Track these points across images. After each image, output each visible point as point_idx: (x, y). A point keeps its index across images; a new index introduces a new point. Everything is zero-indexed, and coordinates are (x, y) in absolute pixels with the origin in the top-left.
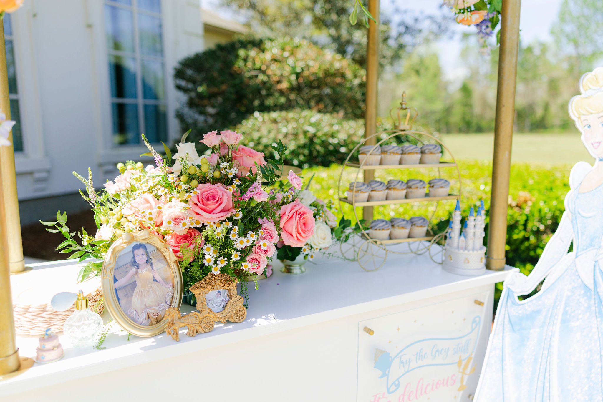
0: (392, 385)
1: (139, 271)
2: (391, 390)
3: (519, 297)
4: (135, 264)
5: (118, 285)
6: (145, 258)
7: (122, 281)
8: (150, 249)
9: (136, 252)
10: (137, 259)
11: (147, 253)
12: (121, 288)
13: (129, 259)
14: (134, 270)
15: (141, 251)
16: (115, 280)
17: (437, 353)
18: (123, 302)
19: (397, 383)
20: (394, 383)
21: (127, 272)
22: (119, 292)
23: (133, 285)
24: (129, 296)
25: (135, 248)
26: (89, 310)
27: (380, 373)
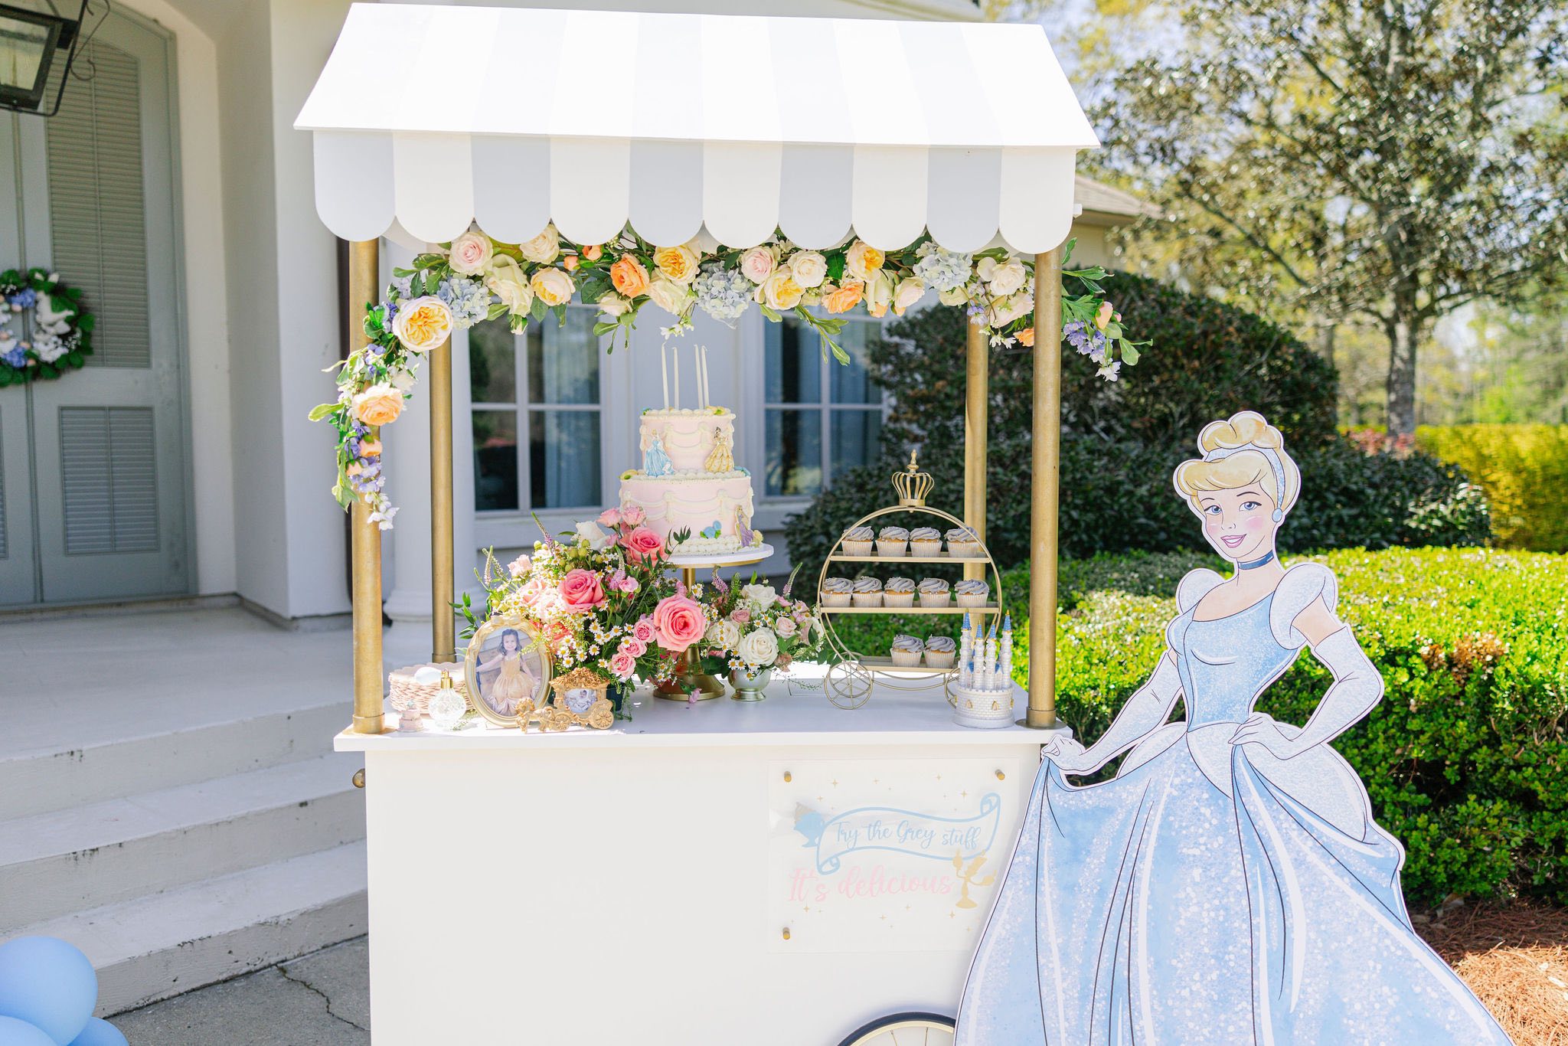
0: (826, 862)
1: (506, 658)
2: (824, 869)
3: (1069, 777)
4: (502, 649)
5: (480, 668)
6: (515, 645)
7: (486, 666)
8: (521, 637)
9: (506, 637)
10: (506, 645)
11: (518, 641)
12: (485, 673)
13: (497, 644)
14: (501, 656)
15: (511, 637)
16: (479, 663)
17: (909, 834)
18: (484, 687)
19: (834, 861)
20: (830, 859)
21: (493, 657)
22: (481, 676)
23: (498, 671)
24: (491, 682)
25: (505, 633)
26: (453, 691)
27: (806, 841)
